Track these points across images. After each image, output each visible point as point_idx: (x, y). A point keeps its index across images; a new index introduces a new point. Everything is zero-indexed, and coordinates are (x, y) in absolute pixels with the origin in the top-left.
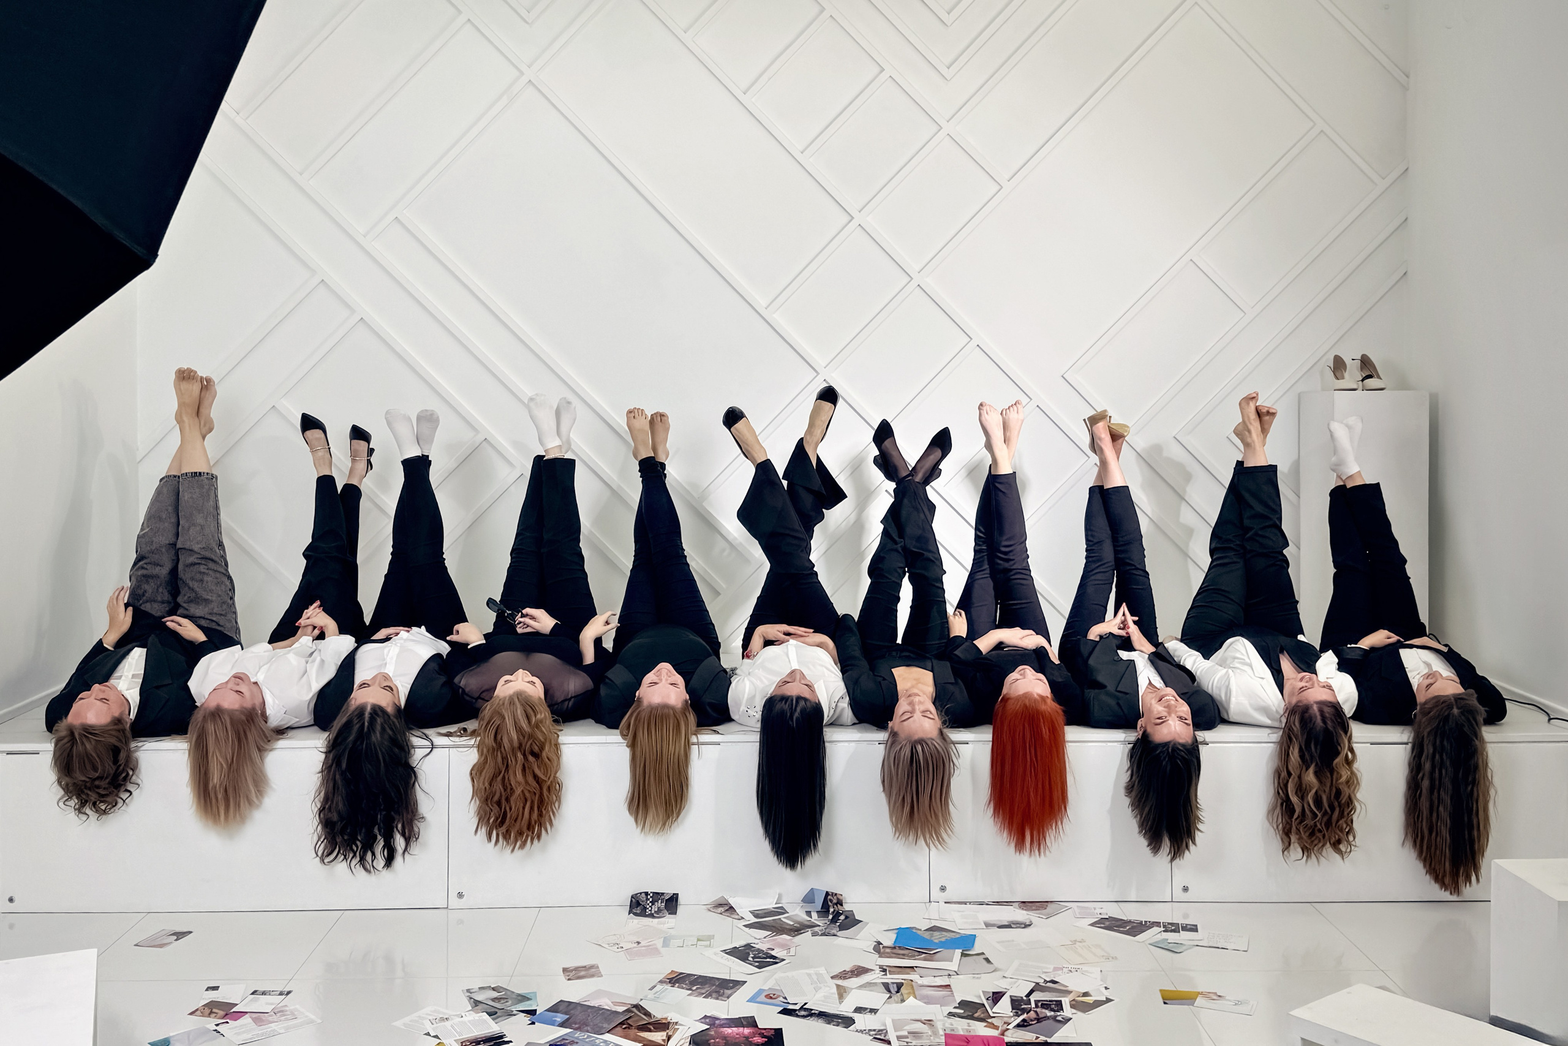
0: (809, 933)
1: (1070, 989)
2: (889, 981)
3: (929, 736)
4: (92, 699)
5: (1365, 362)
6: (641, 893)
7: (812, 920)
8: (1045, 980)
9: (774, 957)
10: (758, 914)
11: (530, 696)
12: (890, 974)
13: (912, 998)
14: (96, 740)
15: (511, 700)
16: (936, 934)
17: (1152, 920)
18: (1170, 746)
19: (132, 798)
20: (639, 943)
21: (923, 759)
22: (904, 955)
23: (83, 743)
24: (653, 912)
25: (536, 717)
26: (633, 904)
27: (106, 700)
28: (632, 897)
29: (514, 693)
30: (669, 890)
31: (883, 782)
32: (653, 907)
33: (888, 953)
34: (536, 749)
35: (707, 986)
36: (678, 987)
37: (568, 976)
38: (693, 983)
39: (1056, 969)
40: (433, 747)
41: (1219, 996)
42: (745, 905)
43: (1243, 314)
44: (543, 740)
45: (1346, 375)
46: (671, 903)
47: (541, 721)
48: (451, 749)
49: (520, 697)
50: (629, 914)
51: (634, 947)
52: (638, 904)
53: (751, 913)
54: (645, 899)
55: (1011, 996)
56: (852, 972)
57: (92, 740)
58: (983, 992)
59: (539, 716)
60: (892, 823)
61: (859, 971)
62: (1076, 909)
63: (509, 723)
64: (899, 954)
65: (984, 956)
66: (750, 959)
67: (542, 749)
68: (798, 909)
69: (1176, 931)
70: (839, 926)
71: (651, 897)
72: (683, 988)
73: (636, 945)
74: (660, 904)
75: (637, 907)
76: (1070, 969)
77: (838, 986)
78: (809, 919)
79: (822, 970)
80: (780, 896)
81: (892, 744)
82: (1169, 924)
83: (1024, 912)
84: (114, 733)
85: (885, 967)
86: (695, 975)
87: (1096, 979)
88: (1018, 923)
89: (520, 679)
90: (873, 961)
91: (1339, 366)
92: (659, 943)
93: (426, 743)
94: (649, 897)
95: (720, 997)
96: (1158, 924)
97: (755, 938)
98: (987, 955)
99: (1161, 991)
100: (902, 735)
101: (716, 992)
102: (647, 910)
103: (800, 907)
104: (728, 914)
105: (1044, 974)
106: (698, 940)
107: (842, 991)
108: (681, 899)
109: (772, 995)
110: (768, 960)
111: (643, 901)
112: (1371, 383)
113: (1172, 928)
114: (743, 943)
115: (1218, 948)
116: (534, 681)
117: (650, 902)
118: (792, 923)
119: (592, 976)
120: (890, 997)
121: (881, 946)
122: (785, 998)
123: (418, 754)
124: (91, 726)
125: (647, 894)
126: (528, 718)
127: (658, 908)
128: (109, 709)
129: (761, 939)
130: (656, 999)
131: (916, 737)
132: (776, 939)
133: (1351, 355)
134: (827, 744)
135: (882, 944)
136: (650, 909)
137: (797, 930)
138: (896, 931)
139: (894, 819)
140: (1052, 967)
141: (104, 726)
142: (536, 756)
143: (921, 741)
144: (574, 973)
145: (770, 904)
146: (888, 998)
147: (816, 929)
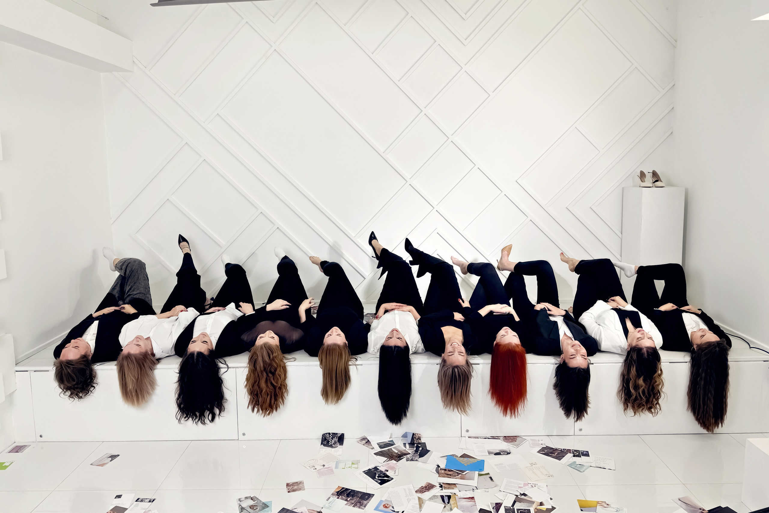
0: (405, 459)
1: (533, 500)
2: (444, 494)
3: (461, 364)
4: (70, 347)
5: (654, 174)
6: (327, 433)
7: (407, 450)
8: (521, 494)
9: (388, 476)
10: (381, 445)
11: (270, 345)
12: (444, 489)
13: (456, 508)
14: (73, 367)
15: (261, 347)
16: (466, 459)
17: (567, 448)
18: (577, 369)
19: (95, 389)
20: (324, 465)
21: (458, 376)
22: (450, 475)
23: (66, 369)
24: (332, 443)
25: (272, 355)
26: (323, 439)
27: (78, 347)
28: (323, 436)
29: (263, 344)
30: (339, 432)
31: (439, 381)
32: (332, 440)
33: (443, 474)
34: (273, 370)
35: (355, 497)
36: (341, 499)
37: (289, 489)
38: (348, 496)
39: (525, 485)
40: (228, 368)
41: (607, 504)
42: (375, 440)
43: (599, 152)
44: (276, 366)
45: (646, 180)
46: (341, 439)
47: (276, 357)
48: (237, 369)
49: (266, 346)
50: (321, 445)
51: (322, 469)
52: (325, 439)
53: (378, 444)
54: (329, 437)
55: (505, 506)
56: (426, 487)
57: (71, 368)
58: (491, 503)
59: (274, 355)
60: (443, 401)
61: (429, 487)
62: (530, 441)
63: (260, 359)
64: (448, 475)
65: (488, 476)
66: (377, 477)
67: (276, 370)
68: (400, 442)
69: (579, 456)
70: (419, 454)
71: (331, 435)
72: (343, 499)
73: (322, 467)
74: (336, 439)
75: (325, 441)
76: (532, 484)
77: (419, 498)
78: (405, 449)
79: (411, 487)
80: (391, 434)
81: (443, 366)
82: (575, 451)
83: (506, 443)
84: (83, 363)
85: (442, 484)
86: (349, 489)
87: (545, 492)
88: (504, 452)
89: (267, 336)
90: (436, 480)
91: (642, 175)
92: (333, 465)
93: (225, 366)
94: (330, 435)
95: (361, 507)
96: (569, 451)
97: (380, 463)
98: (491, 475)
99: (578, 500)
100: (448, 363)
101: (359, 502)
102: (330, 443)
103: (400, 441)
104: (367, 445)
105: (520, 489)
106: (353, 464)
107: (421, 502)
108: (346, 436)
109: (386, 505)
110: (385, 478)
111: (327, 438)
112: (658, 184)
113: (578, 454)
114: (373, 466)
115: (601, 468)
116: (274, 337)
117: (331, 438)
118: (397, 452)
119: (300, 489)
120: (445, 507)
121: (439, 468)
122: (393, 507)
123: (222, 371)
124: (70, 361)
125: (329, 434)
126: (269, 356)
127: (335, 441)
128: (79, 351)
129: (381, 463)
130: (329, 508)
131: (455, 364)
132: (389, 463)
133: (648, 170)
134: (412, 365)
135: (440, 467)
136: (331, 442)
137: (399, 457)
138: (446, 458)
139: (443, 400)
140: (522, 483)
141: (77, 360)
142: (273, 374)
143: (457, 367)
144: (293, 487)
145: (386, 439)
146: (444, 508)
147: (408, 456)
